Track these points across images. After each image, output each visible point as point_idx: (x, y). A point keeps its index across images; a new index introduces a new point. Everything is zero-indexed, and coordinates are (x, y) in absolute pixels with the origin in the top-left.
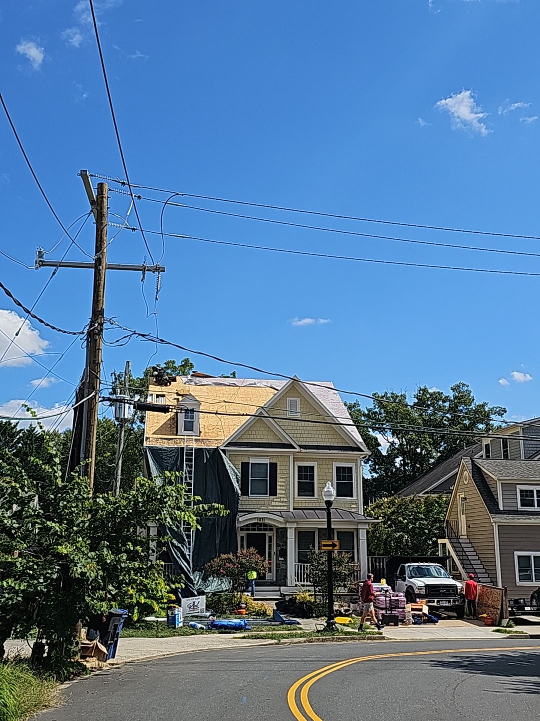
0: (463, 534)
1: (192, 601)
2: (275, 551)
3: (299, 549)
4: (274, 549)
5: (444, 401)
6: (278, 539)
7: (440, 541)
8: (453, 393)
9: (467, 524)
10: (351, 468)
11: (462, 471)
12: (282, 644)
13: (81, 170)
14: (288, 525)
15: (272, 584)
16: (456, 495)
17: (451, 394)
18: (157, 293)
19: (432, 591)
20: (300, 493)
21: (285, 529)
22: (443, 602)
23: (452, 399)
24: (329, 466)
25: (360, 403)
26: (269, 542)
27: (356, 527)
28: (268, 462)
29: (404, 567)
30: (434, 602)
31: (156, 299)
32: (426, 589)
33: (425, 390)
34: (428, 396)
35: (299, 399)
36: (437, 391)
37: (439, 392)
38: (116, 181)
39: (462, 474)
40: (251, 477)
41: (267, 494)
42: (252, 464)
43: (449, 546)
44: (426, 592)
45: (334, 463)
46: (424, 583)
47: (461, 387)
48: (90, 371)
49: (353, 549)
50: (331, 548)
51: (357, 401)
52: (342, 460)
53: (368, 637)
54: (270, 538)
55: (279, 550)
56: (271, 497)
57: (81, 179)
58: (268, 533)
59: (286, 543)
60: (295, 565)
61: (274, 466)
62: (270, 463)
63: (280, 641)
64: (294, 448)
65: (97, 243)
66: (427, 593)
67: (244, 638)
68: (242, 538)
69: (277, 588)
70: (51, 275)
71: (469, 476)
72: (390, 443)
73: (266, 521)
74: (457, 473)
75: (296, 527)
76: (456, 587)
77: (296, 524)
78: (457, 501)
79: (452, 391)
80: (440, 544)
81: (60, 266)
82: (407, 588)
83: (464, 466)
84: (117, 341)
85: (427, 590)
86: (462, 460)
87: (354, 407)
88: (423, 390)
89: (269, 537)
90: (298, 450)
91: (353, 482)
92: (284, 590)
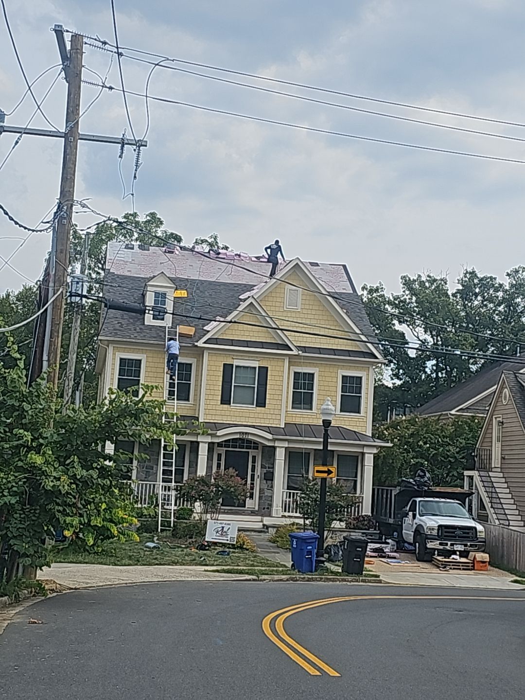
0: (496, 466)
2: (259, 474)
3: (289, 473)
4: (258, 471)
5: (496, 290)
6: (263, 460)
7: (466, 473)
8: (509, 281)
9: (501, 454)
10: (361, 378)
11: (502, 388)
12: (261, 580)
13: (55, 25)
14: (277, 444)
15: (253, 513)
16: (492, 417)
17: (507, 283)
18: (136, 170)
19: (446, 532)
20: (295, 406)
21: (274, 448)
22: (457, 546)
23: (507, 288)
24: (333, 375)
25: (384, 287)
26: (252, 463)
27: (362, 451)
28: (257, 366)
29: (416, 501)
30: (447, 544)
31: (135, 177)
32: (438, 530)
33: (473, 274)
34: (476, 281)
35: (301, 289)
36: (489, 276)
37: (491, 278)
38: (96, 40)
39: (501, 392)
40: (235, 383)
41: (253, 404)
42: (237, 367)
43: (477, 480)
44: (438, 533)
45: (339, 371)
46: (437, 522)
47: (521, 272)
48: (56, 261)
49: (356, 477)
50: (325, 475)
51: (380, 283)
52: (350, 368)
53: (362, 579)
54: (254, 458)
55: (265, 473)
56: (258, 408)
57: (55, 34)
58: (252, 452)
59: (273, 464)
60: (283, 492)
61: (264, 371)
62: (259, 367)
63: (258, 577)
64: (291, 350)
65: (68, 109)
66: (440, 534)
67: (217, 571)
68: (219, 455)
69: (259, 518)
70: (14, 145)
71: (510, 395)
72: (421, 341)
73: (250, 437)
74: (495, 392)
76: (475, 528)
77: (287, 442)
78: (492, 424)
79: (508, 277)
80: (467, 476)
81: (25, 133)
82: (416, 528)
83: (504, 382)
84: (88, 228)
85: (440, 531)
86: (503, 375)
87: (377, 290)
88: (470, 273)
89: (253, 456)
90: (295, 352)
91: (362, 395)
92: (267, 521)
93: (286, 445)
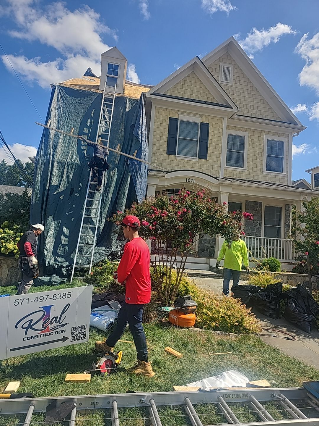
1: (38, 306)
10: (282, 143)
14: (222, 189)
20: (228, 163)
24: (260, 138)
28: (199, 122)
35: (233, 67)
40: (179, 136)
41: (196, 157)
42: (181, 121)
45: (265, 135)
52: (274, 134)
56: (201, 160)
61: (205, 127)
62: (201, 123)
64: (231, 107)
73: (196, 182)
75: (231, 192)
90: (234, 110)
91: (284, 157)
92: (213, 262)
93: (230, 190)
